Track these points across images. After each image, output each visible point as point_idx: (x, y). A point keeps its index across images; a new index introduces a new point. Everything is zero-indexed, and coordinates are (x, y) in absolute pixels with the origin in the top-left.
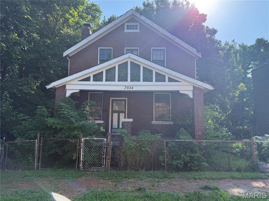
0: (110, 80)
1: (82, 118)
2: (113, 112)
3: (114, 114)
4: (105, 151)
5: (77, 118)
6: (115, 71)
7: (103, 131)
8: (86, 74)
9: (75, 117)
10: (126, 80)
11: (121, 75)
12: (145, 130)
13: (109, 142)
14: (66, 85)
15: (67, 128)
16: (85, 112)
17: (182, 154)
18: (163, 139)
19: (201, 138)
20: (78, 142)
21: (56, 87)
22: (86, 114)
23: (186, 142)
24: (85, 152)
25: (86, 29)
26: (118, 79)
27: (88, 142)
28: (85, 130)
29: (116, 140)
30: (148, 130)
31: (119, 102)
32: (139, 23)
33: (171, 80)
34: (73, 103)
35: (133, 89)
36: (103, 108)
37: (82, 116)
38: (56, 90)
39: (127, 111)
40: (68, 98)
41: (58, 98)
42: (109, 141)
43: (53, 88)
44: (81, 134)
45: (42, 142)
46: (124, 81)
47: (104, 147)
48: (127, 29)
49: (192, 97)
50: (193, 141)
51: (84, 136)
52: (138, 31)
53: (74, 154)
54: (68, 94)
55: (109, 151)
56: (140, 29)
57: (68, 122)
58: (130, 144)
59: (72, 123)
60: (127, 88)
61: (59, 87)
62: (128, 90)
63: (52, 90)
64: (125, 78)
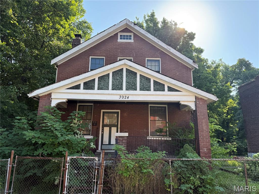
0: (103, 89)
1: (69, 132)
2: (104, 126)
3: (105, 128)
4: (96, 173)
5: (63, 131)
6: (109, 78)
7: (93, 148)
8: (75, 82)
9: (60, 130)
10: (121, 89)
11: (115, 83)
12: (143, 147)
13: (101, 162)
14: (51, 93)
15: (50, 143)
16: (72, 125)
17: (190, 176)
18: (168, 158)
19: (207, 156)
20: (63, 162)
21: (40, 95)
22: (74, 127)
23: (195, 161)
24: (71, 174)
25: (77, 39)
26: (112, 88)
27: (75, 162)
28: (72, 146)
29: (110, 160)
30: (147, 147)
31: (111, 115)
32: (133, 33)
33: (170, 89)
34: (59, 114)
35: (129, 99)
36: (93, 122)
37: (68, 130)
38: (39, 99)
39: (120, 124)
40: (53, 109)
41: (41, 108)
42: (101, 160)
43: (36, 97)
44: (67, 152)
45: (17, 162)
46: (119, 90)
47: (95, 168)
48: (120, 39)
49: (194, 109)
50: (204, 160)
51: (71, 154)
52: (132, 41)
53: (56, 178)
54: (54, 103)
55: (102, 173)
56: (134, 39)
57: (52, 136)
58: (128, 164)
59: (56, 137)
60: (121, 98)
61: (43, 96)
62: (123, 99)
63: (35, 99)
64: (120, 87)
